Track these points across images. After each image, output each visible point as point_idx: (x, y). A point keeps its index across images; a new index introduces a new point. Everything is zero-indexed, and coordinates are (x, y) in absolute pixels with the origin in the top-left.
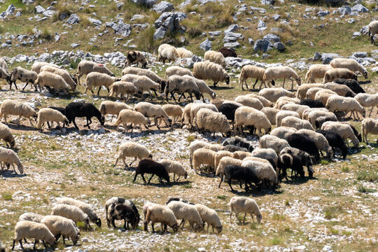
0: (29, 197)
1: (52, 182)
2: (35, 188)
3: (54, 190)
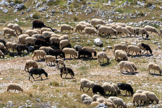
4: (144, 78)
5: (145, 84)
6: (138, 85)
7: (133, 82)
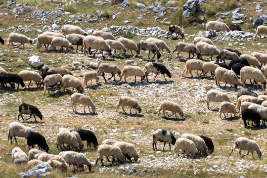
0: (94, 129)
1: (110, 119)
2: (98, 123)
3: (111, 124)
4: (111, 120)
5: (113, 130)
6: (101, 132)
7: (93, 127)
